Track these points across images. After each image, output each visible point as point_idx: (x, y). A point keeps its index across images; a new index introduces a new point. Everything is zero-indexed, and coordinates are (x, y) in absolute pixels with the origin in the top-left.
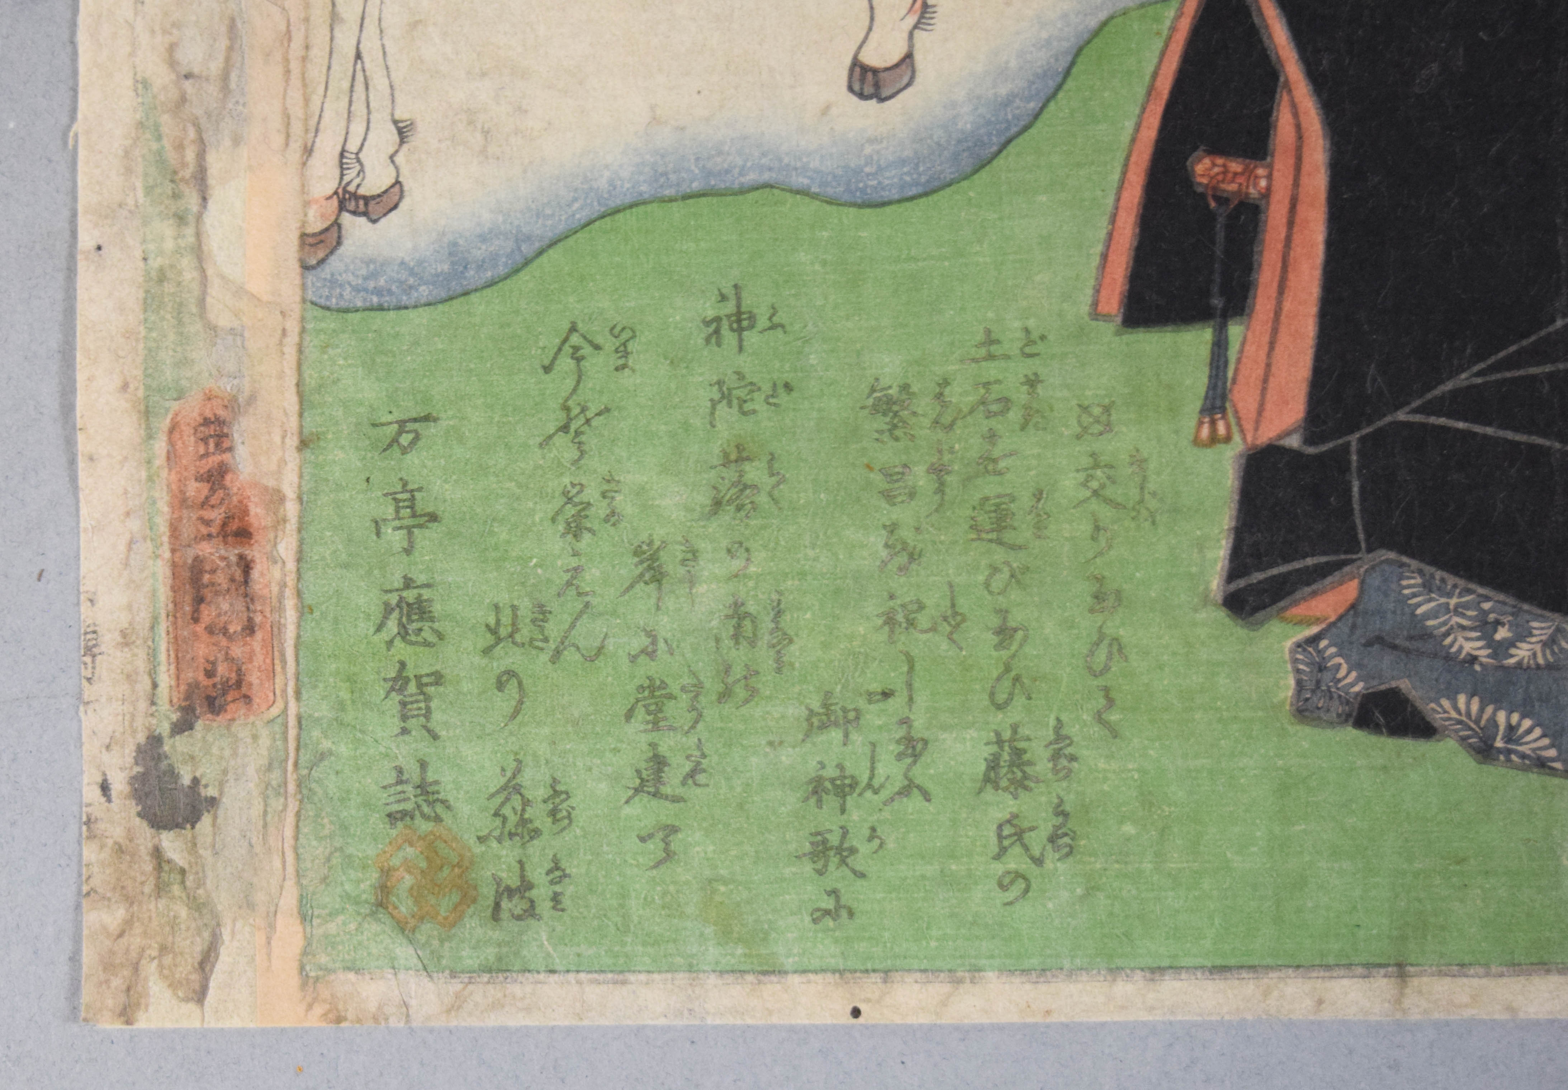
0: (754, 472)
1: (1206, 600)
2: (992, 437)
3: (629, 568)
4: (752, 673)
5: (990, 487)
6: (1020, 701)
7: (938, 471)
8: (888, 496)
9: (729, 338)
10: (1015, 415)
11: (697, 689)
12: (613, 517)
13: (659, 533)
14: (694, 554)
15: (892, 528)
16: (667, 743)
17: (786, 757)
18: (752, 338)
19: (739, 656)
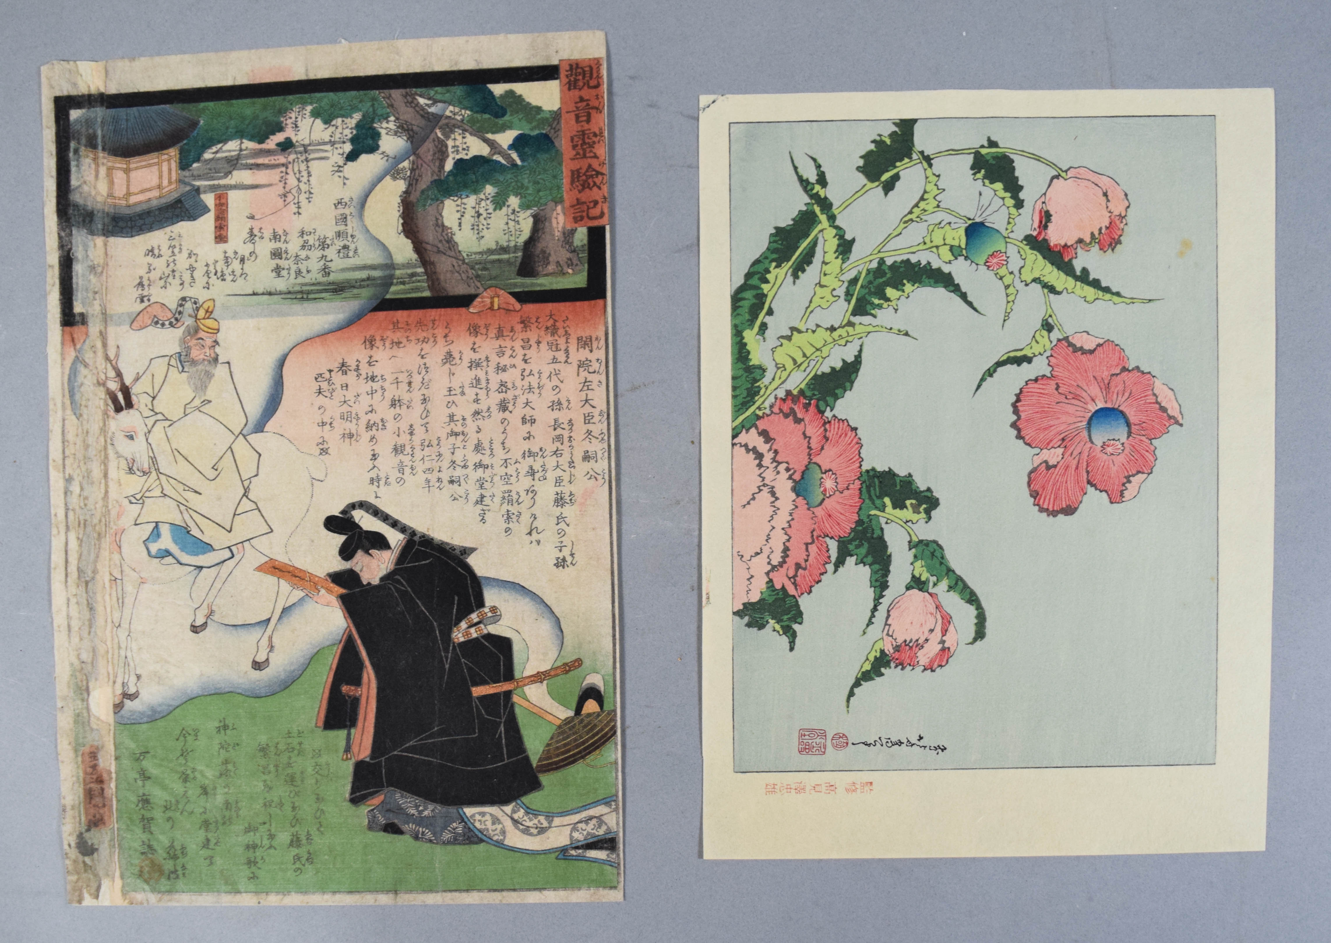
0: (230, 767)
1: (345, 800)
2: (290, 758)
3: (199, 791)
4: (230, 818)
5: (290, 771)
6: (298, 825)
7: (276, 766)
8: (264, 773)
9: (222, 732)
10: (296, 752)
11: (216, 822)
12: (194, 778)
13: (207, 782)
14: (215, 788)
15: (265, 781)
16: (210, 835)
17: (240, 839)
18: (228, 732)
19: (227, 814)
